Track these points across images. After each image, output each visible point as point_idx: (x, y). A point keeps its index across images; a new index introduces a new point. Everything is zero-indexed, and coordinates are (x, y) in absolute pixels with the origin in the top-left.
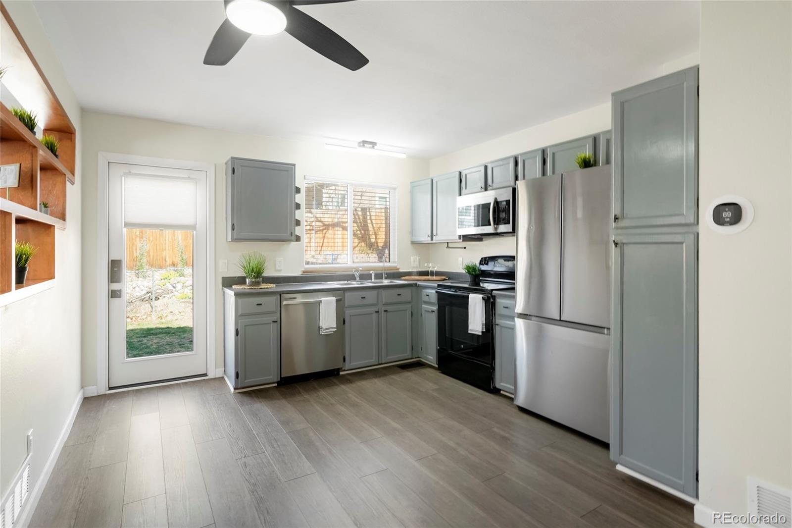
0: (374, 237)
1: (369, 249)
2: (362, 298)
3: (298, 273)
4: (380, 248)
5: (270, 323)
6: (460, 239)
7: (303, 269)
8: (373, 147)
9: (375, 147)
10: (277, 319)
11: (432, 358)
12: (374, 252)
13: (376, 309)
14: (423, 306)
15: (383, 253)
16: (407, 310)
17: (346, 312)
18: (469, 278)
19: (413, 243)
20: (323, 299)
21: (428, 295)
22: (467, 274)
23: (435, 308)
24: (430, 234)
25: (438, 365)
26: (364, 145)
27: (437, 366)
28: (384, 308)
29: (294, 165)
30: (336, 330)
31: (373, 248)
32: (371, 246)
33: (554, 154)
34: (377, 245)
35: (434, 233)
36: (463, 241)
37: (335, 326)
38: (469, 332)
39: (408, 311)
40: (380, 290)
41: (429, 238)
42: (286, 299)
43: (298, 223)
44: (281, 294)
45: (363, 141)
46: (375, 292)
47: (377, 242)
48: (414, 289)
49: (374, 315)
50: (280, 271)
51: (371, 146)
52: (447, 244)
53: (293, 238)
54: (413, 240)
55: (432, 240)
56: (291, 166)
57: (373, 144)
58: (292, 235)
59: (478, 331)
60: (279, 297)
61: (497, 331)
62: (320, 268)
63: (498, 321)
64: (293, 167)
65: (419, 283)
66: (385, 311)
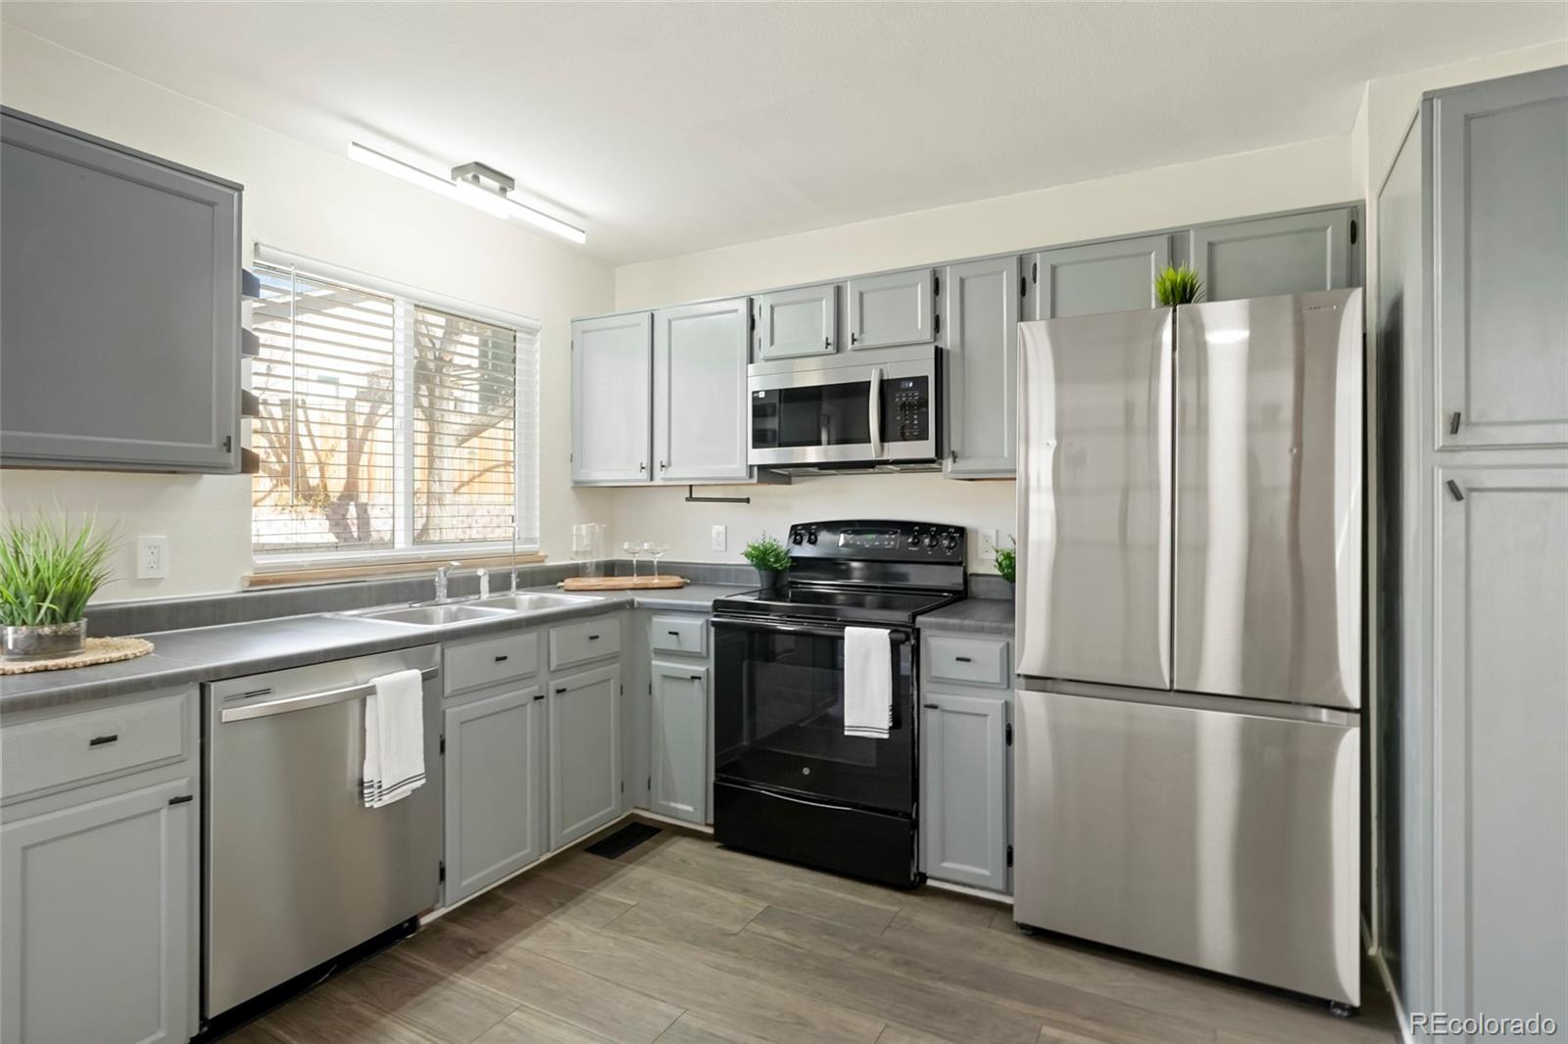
0: (318, 475)
1: (303, 501)
2: (498, 659)
3: (228, 588)
4: (335, 500)
5: (157, 811)
6: (751, 476)
7: (250, 573)
8: (503, 190)
9: (509, 194)
10: (190, 783)
11: (690, 809)
12: (318, 510)
13: (534, 690)
14: (654, 662)
15: (341, 512)
16: (609, 680)
17: (448, 711)
18: (757, 581)
19: (582, 487)
20: (378, 681)
21: (676, 634)
22: (753, 568)
23: (705, 668)
24: (646, 463)
25: (715, 826)
26: (476, 178)
27: (710, 831)
28: (554, 685)
29: (239, 188)
30: (423, 781)
31: (316, 502)
32: (309, 495)
33: (1054, 268)
34: (327, 496)
35: (660, 456)
36: (760, 481)
37: (420, 769)
38: (846, 733)
39: (612, 681)
40: (543, 629)
41: (645, 475)
42: (231, 700)
43: (249, 406)
44: (204, 682)
45: (477, 164)
46: (529, 638)
47: (325, 487)
48: (624, 615)
49: (529, 707)
50: (153, 582)
51: (496, 185)
52: (688, 488)
53: (234, 458)
54: (579, 478)
55: (652, 479)
56: (230, 191)
57: (506, 182)
58: (229, 450)
59: (879, 730)
60: (196, 693)
61: (930, 721)
62: (314, 565)
63: (929, 693)
64: (236, 194)
65: (640, 598)
66: (559, 691)
